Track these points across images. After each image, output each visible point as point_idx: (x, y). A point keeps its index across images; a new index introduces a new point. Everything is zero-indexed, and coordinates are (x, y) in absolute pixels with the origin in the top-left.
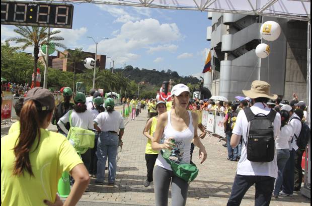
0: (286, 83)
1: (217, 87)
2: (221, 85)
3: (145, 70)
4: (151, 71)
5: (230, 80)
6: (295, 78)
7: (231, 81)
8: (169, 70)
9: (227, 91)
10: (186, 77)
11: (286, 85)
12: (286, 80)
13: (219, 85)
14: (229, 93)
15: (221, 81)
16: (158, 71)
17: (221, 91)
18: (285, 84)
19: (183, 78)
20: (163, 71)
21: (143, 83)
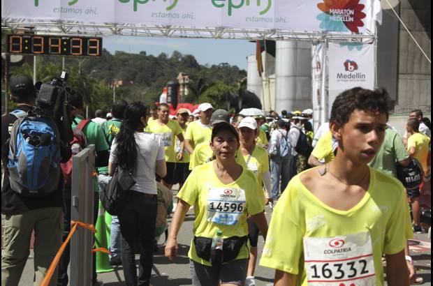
0: (400, 76)
1: (272, 89)
2: (278, 86)
3: (123, 53)
4: (137, 55)
5: (294, 76)
6: (416, 66)
7: (298, 78)
8: (176, 54)
9: (291, 96)
10: (214, 67)
11: (400, 81)
12: (400, 72)
13: (276, 86)
14: (294, 100)
15: (279, 79)
16: (151, 56)
17: (278, 97)
18: (398, 78)
19: (207, 69)
20: (163, 56)
21: (120, 83)
